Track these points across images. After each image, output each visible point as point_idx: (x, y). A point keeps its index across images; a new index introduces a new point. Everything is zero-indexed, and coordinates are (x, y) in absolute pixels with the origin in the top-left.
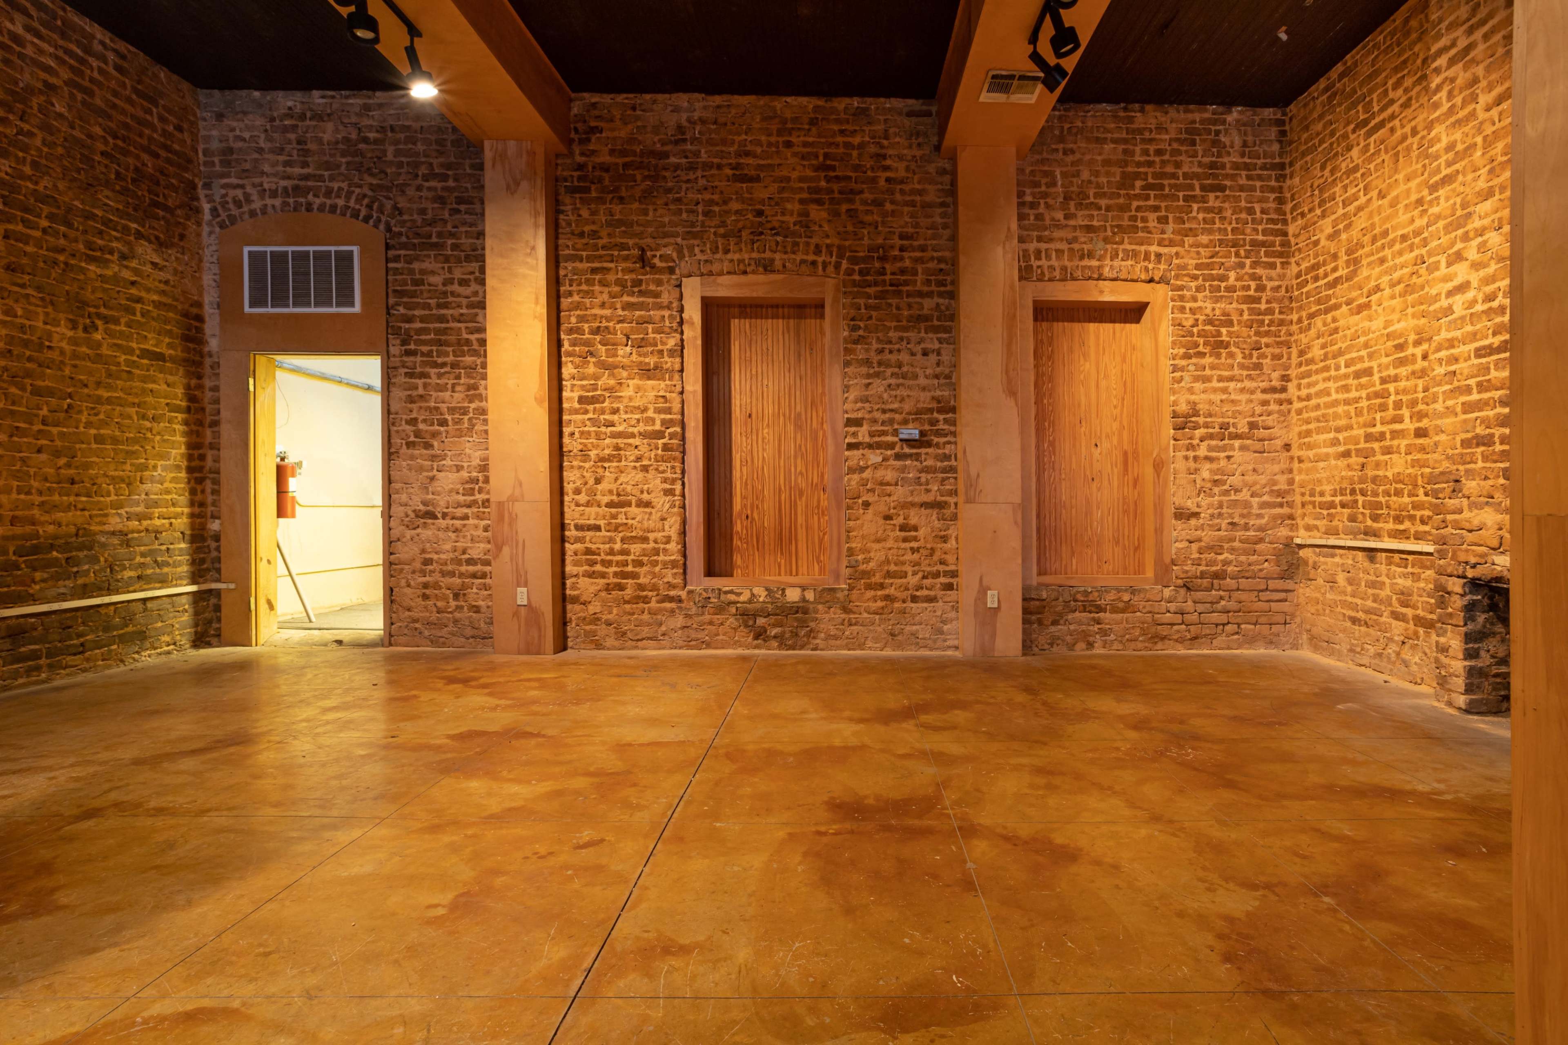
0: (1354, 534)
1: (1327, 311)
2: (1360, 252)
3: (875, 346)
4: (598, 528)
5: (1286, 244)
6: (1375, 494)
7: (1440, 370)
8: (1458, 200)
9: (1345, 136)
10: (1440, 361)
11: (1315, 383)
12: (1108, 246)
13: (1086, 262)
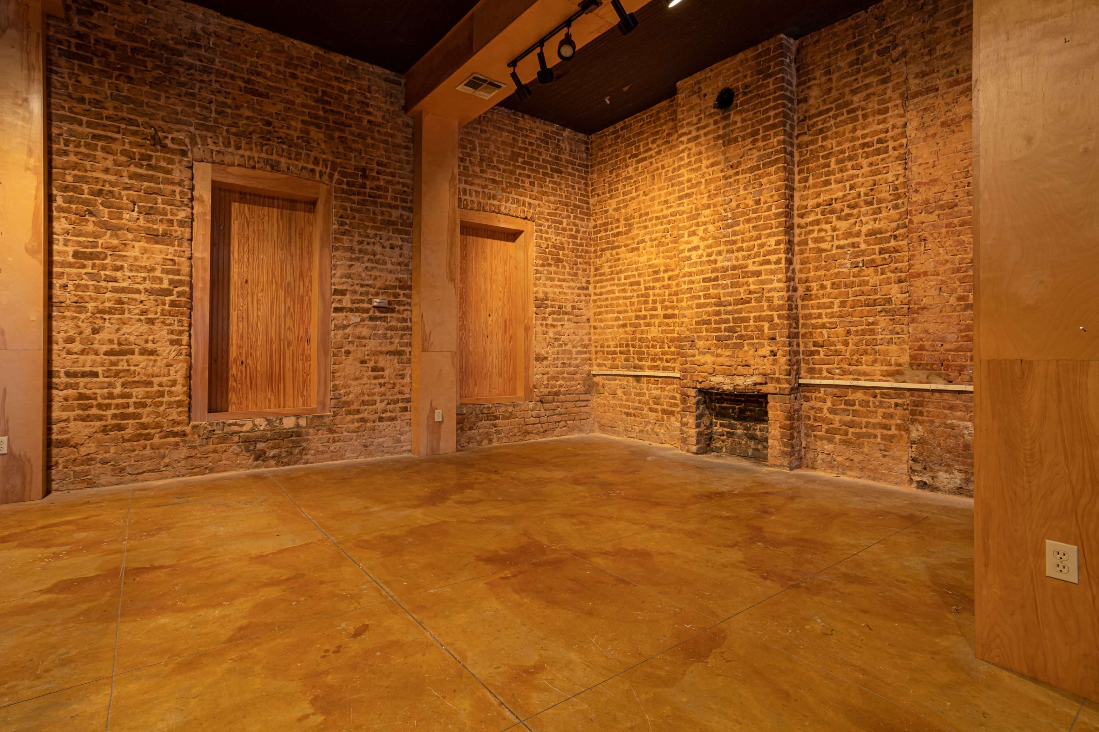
0: (628, 368)
1: (613, 248)
2: (633, 221)
3: (357, 238)
4: (95, 375)
5: (588, 209)
6: (640, 347)
7: (685, 287)
8: (694, 206)
9: (625, 160)
10: (685, 282)
11: (606, 286)
12: (504, 194)
13: (491, 201)
